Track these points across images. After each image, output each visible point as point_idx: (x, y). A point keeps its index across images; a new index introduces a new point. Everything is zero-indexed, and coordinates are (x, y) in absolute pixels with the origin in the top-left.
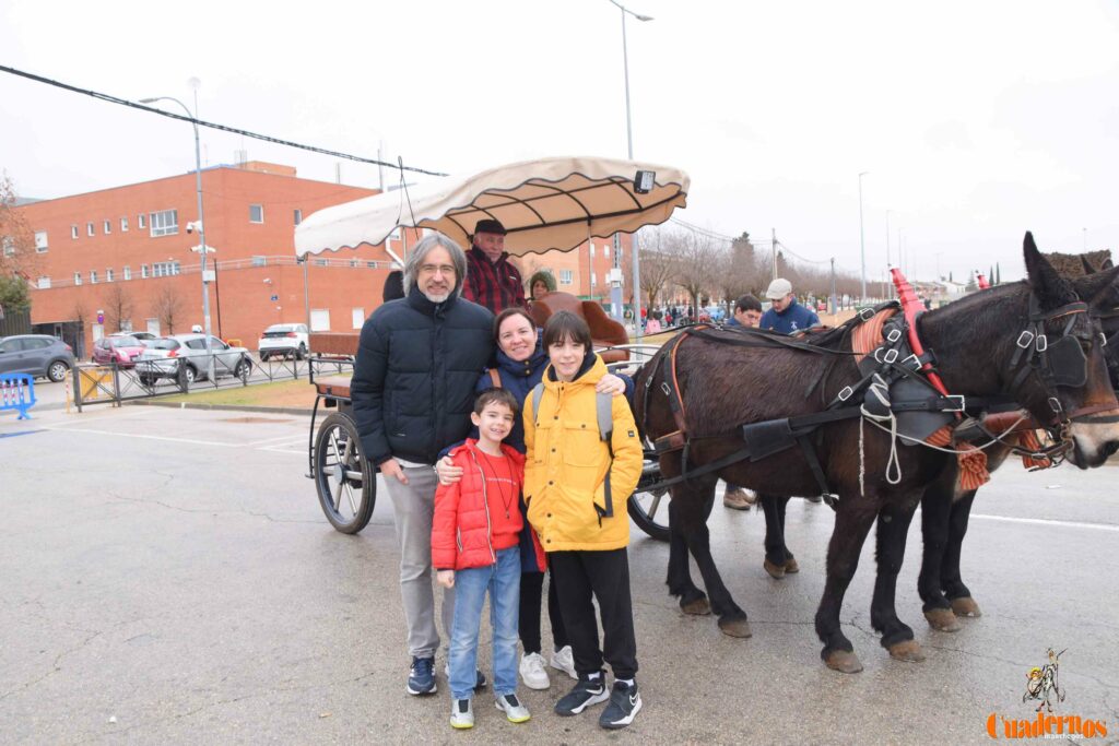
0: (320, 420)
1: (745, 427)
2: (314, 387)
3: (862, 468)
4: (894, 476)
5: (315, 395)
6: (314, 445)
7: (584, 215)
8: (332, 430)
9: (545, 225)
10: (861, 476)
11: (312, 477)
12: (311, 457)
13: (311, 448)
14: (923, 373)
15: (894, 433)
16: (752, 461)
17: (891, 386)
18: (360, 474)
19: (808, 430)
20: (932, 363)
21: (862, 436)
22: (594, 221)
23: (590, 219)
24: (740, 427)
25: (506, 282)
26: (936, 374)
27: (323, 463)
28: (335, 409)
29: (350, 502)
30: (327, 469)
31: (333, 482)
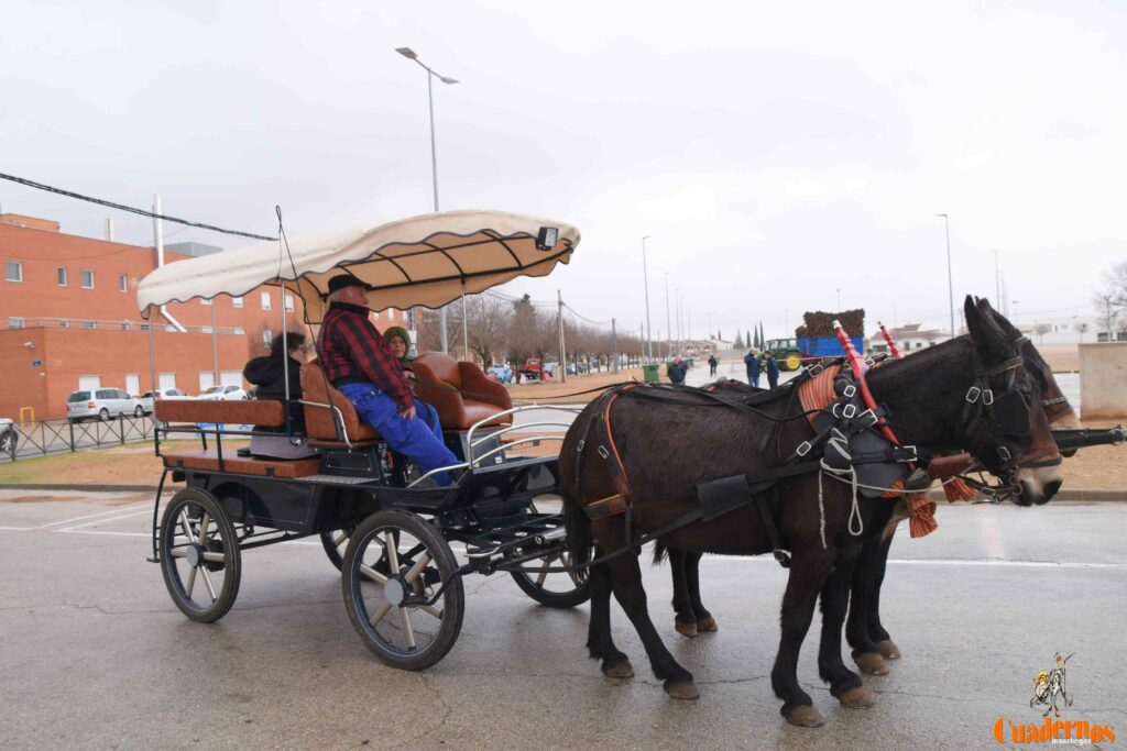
0: (166, 500)
2: (161, 459)
3: (823, 522)
4: (856, 528)
5: (161, 468)
6: (159, 524)
7: (458, 273)
8: (182, 508)
9: (411, 283)
10: (822, 529)
11: (156, 561)
12: (155, 539)
13: (155, 528)
14: (878, 427)
15: (855, 484)
16: (705, 520)
17: (849, 440)
18: (222, 555)
19: (763, 487)
20: (886, 417)
21: (821, 491)
22: (467, 280)
23: (464, 277)
24: (695, 488)
26: (890, 427)
27: (171, 545)
28: (183, 484)
29: (207, 586)
30: (174, 551)
31: (184, 567)
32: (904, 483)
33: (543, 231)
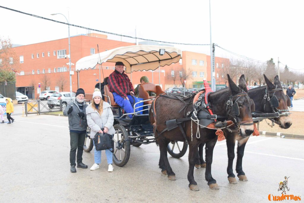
3: (192, 134)
4: (198, 136)
7: (158, 60)
9: (149, 62)
10: (192, 136)
14: (207, 108)
16: (168, 130)
17: (198, 112)
19: (180, 123)
20: (210, 106)
21: (192, 125)
22: (160, 62)
23: (160, 61)
24: (166, 122)
26: (210, 109)
32: (214, 125)
33: (160, 50)
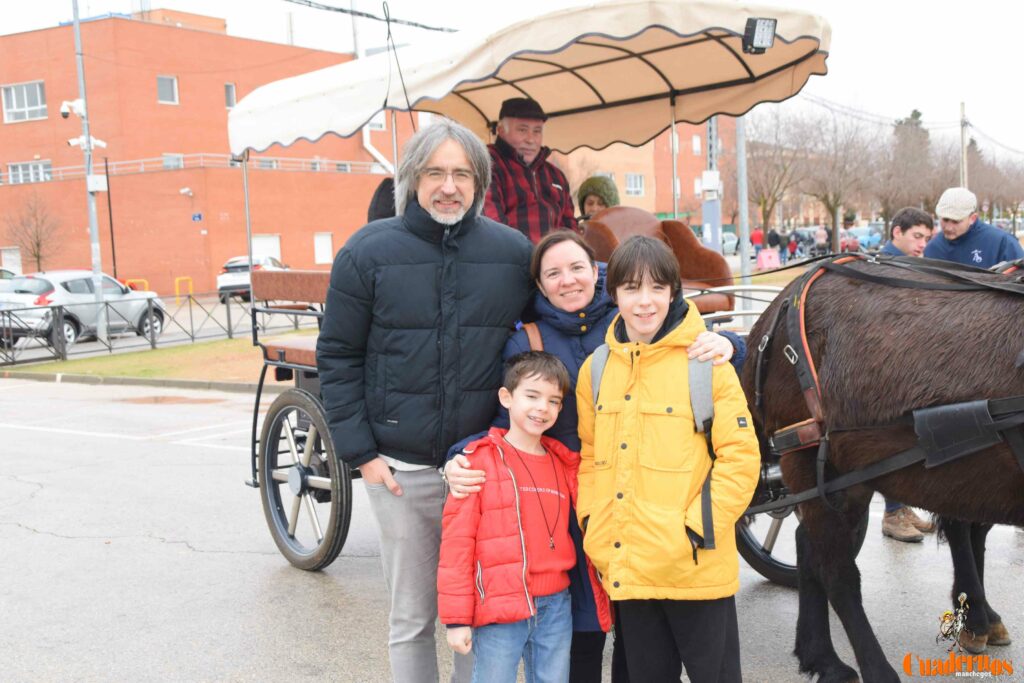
0: (267, 400)
1: (916, 414)
2: (259, 350)
5: (262, 362)
6: (258, 437)
7: (665, 89)
8: (286, 414)
9: (604, 105)
11: (256, 485)
12: (254, 456)
13: (254, 442)
18: (329, 480)
22: (679, 99)
23: (674, 95)
24: (909, 414)
25: (547, 193)
27: (273, 464)
28: (291, 384)
29: (313, 522)
30: (277, 474)
31: (288, 493)
33: (753, 24)
